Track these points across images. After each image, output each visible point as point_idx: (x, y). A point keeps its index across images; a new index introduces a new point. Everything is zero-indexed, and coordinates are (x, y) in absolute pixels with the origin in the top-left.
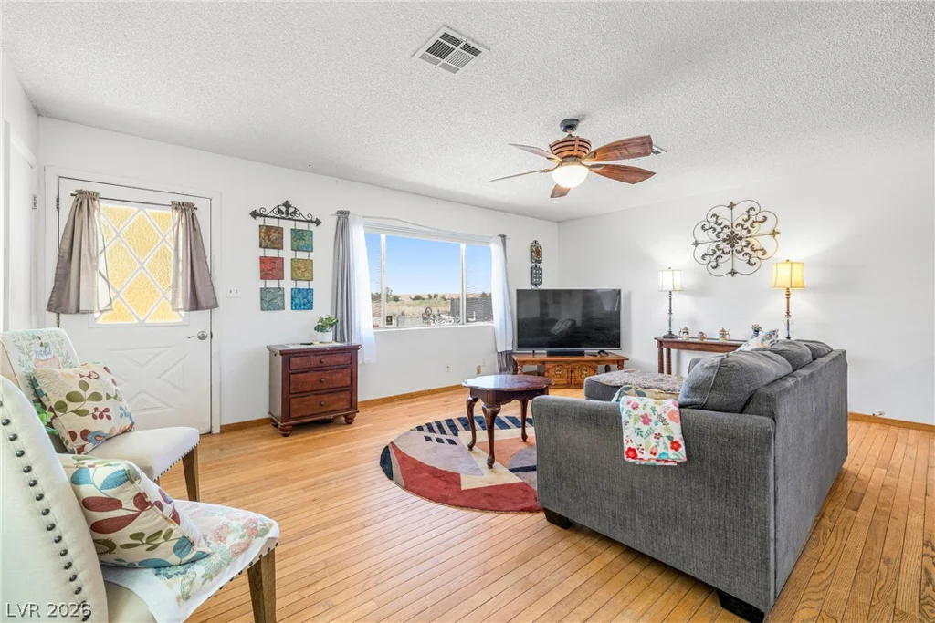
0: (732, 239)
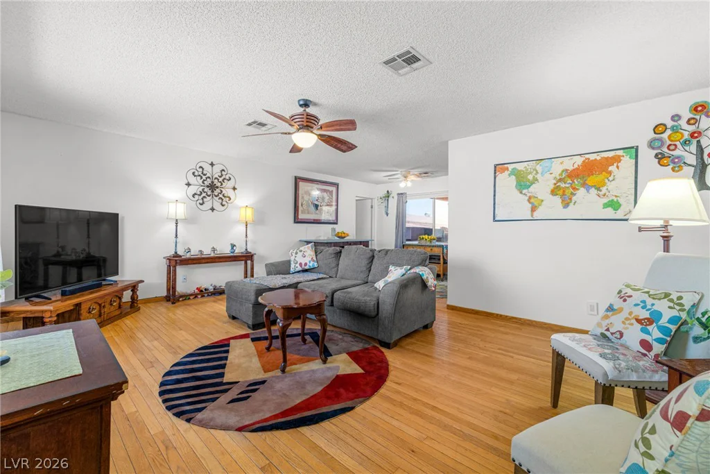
0: (212, 187)
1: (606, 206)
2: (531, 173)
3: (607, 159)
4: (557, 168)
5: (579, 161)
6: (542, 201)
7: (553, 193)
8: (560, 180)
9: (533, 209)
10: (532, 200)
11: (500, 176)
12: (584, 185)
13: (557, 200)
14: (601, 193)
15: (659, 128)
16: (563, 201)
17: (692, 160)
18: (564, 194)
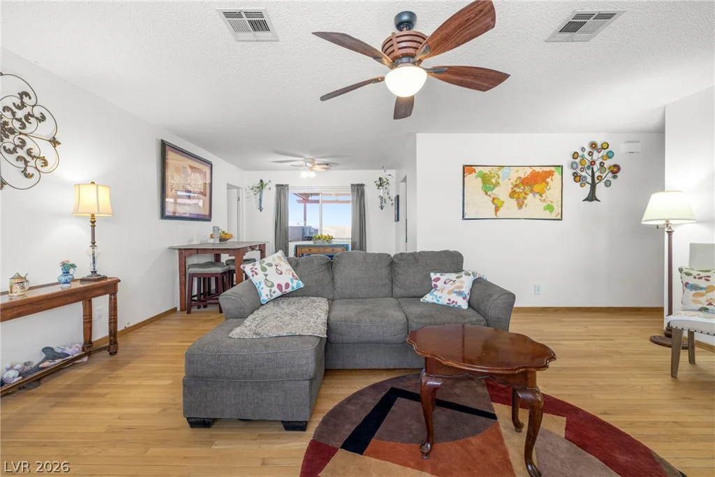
1: (545, 209)
2: (494, 177)
3: (545, 172)
4: (515, 175)
5: (529, 171)
6: (503, 202)
7: (511, 196)
8: (516, 186)
9: (497, 209)
10: (495, 201)
11: (469, 177)
12: (532, 191)
13: (514, 202)
14: (543, 199)
15: (575, 155)
16: (518, 203)
17: (589, 180)
18: (518, 198)
